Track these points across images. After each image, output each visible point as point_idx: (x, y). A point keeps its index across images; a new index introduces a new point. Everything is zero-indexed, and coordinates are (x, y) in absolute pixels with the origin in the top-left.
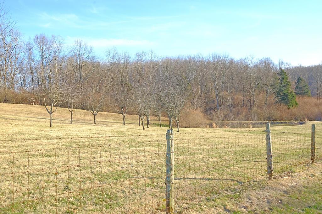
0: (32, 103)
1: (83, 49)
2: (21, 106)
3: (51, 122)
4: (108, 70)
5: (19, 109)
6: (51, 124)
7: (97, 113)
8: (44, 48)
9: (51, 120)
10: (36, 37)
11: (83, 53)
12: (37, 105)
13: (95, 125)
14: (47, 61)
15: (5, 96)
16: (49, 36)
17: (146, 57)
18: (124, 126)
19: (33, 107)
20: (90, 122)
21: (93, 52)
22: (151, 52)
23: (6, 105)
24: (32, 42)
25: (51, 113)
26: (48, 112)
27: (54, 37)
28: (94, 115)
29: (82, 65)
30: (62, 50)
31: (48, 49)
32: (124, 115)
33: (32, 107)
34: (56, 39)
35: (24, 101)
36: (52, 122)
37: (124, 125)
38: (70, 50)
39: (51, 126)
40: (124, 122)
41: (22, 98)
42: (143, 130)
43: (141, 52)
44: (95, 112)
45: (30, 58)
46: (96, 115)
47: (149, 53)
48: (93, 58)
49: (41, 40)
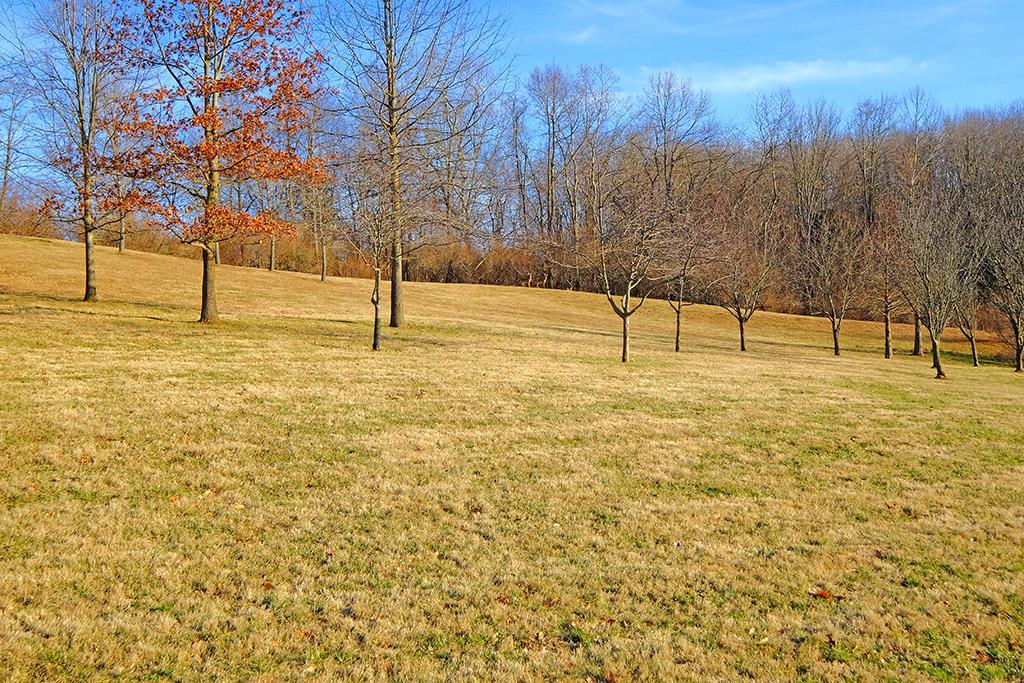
0: (523, 280)
1: (678, 104)
2: (495, 290)
3: (625, 347)
4: (761, 168)
5: (491, 300)
6: (625, 351)
7: (751, 313)
8: (559, 110)
9: (625, 338)
10: (532, 76)
11: (676, 117)
12: (541, 286)
13: (743, 353)
14: (565, 150)
15: (451, 262)
16: (570, 70)
17: (896, 115)
18: (838, 359)
19: (530, 292)
20: (728, 344)
21: (711, 110)
22: (918, 95)
23: (453, 287)
24: (522, 93)
25: (624, 316)
26: (617, 310)
27: (584, 71)
28: (741, 322)
29: (674, 158)
30: (609, 114)
31: (570, 110)
32: (837, 320)
33: (525, 293)
34: (592, 76)
35: (502, 275)
36: (628, 346)
37: (836, 354)
38: (636, 109)
39: (624, 360)
40: (836, 344)
41: (496, 268)
42: (938, 377)
43: (875, 98)
44: (742, 311)
45: (516, 145)
46: (746, 320)
47: (908, 100)
48: (710, 130)
49: (549, 84)
